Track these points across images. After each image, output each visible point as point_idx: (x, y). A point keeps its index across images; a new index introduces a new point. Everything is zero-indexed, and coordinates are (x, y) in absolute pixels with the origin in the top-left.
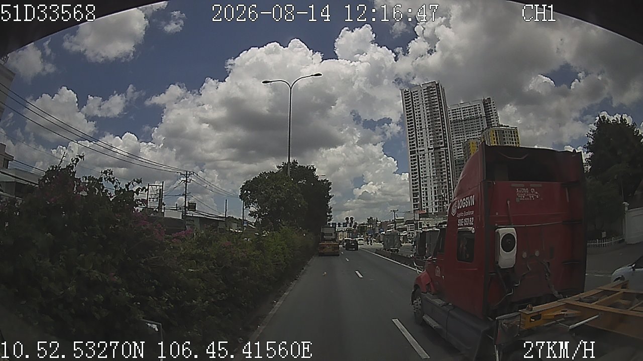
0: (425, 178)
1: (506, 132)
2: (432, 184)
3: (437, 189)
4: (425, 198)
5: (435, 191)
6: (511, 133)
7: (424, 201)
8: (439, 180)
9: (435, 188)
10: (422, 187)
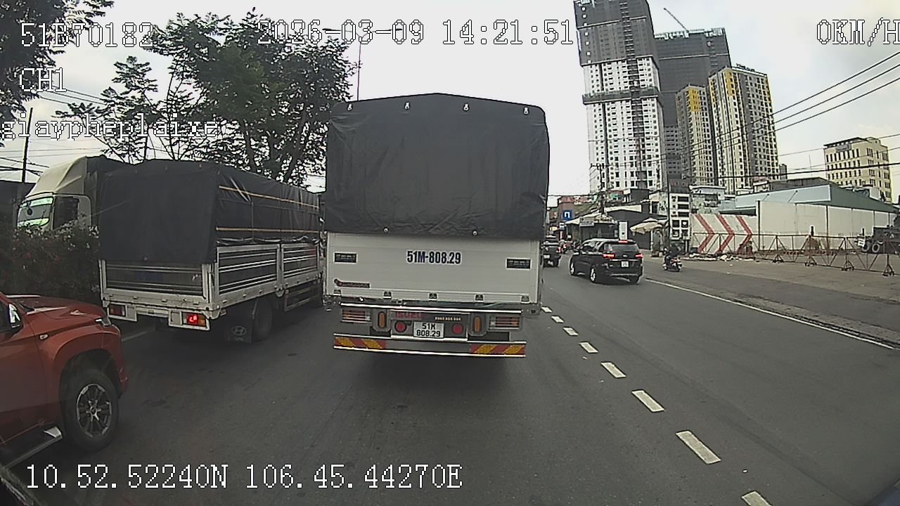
0: (615, 141)
1: (750, 78)
2: (627, 152)
3: (634, 161)
4: (615, 175)
5: (632, 163)
6: (758, 82)
7: (612, 178)
8: (638, 146)
9: (631, 158)
10: (610, 156)
